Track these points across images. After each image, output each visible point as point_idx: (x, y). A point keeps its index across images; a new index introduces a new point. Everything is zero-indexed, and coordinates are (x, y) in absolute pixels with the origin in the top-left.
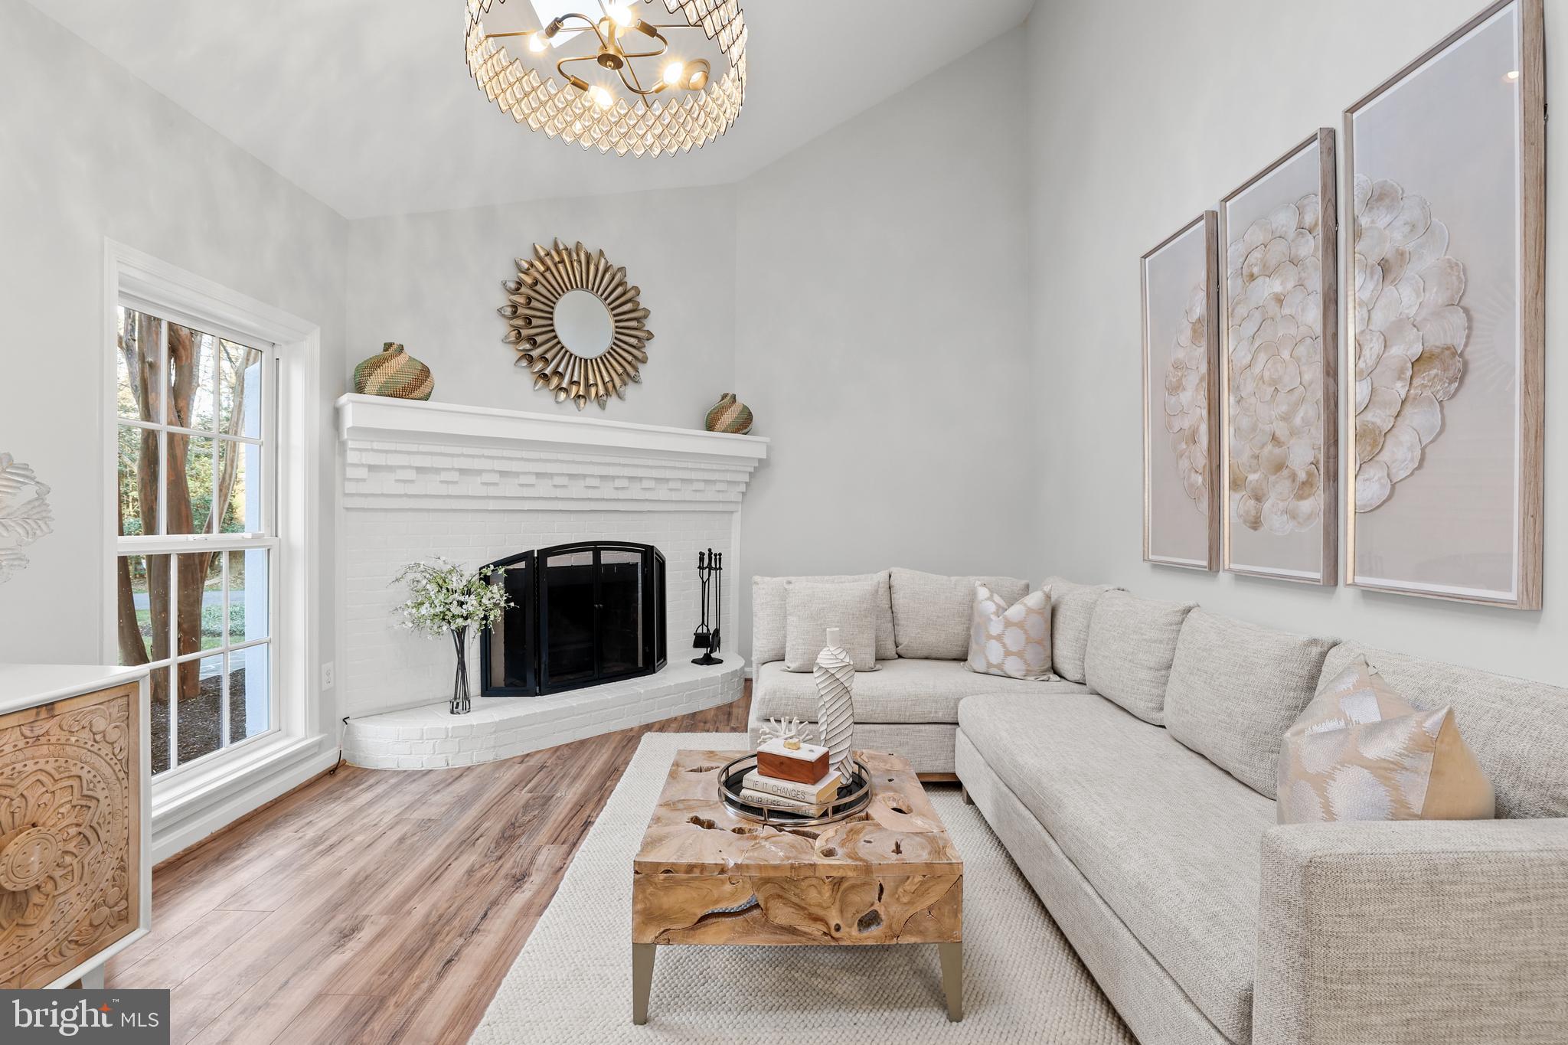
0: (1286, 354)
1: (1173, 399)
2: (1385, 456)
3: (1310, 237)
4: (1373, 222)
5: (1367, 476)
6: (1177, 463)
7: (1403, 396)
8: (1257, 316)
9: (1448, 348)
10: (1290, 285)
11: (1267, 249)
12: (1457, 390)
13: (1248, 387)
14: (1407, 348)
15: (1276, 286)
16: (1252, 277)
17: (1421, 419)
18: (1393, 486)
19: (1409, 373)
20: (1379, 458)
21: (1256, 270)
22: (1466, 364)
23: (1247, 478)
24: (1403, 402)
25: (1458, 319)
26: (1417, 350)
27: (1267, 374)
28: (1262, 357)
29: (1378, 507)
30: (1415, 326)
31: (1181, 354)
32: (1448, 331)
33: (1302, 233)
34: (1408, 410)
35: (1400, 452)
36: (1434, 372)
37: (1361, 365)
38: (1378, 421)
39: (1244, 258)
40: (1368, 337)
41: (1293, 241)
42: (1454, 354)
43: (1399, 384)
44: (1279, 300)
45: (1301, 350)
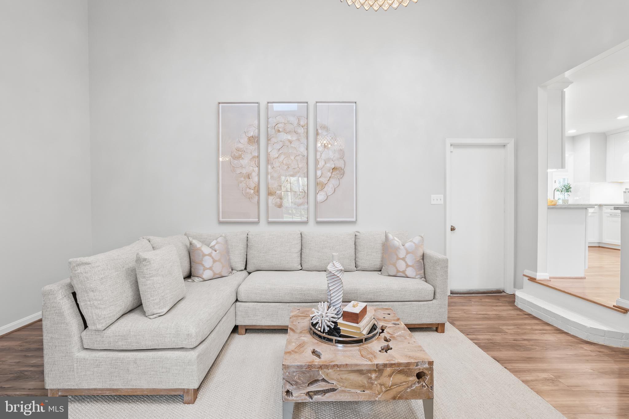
0: (292, 158)
1: (236, 162)
2: (325, 189)
3: (302, 128)
4: (322, 132)
5: (320, 194)
6: (238, 185)
7: (330, 176)
8: (281, 144)
9: (340, 168)
10: (294, 139)
11: (286, 125)
12: (343, 176)
13: (277, 165)
14: (331, 165)
15: (289, 137)
16: (279, 131)
17: (333, 182)
18: (327, 197)
19: (331, 171)
20: (323, 190)
21: (281, 130)
22: (344, 171)
23: (276, 192)
24: (330, 178)
25: (343, 162)
26: (333, 166)
27: (284, 162)
28: (282, 157)
29: (323, 202)
30: (332, 161)
31: (240, 146)
32: (340, 164)
33: (299, 126)
34: (331, 180)
35: (329, 189)
36: (337, 172)
37: (319, 166)
38: (323, 181)
39: (276, 124)
40: (321, 160)
41: (296, 127)
42: (342, 169)
43: (329, 173)
44: (291, 142)
45: (298, 158)
